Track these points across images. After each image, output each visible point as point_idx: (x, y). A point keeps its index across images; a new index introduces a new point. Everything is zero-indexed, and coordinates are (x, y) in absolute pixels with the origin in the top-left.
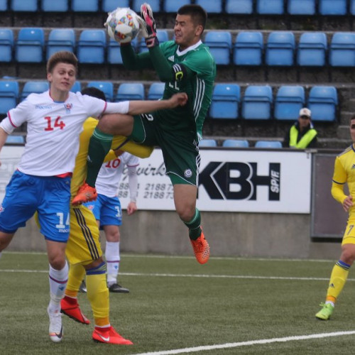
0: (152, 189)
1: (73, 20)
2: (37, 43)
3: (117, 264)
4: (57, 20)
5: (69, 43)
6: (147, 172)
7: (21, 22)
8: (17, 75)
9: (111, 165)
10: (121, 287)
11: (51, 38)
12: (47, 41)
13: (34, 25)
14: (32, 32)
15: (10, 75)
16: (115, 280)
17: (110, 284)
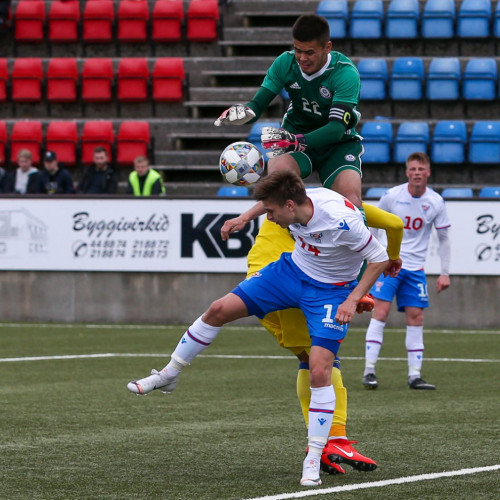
1: (460, 47)
2: (414, 76)
3: (421, 354)
4: (441, 48)
5: (453, 76)
7: (399, 51)
8: (393, 115)
9: (411, 225)
10: (425, 382)
11: (431, 69)
12: (427, 74)
13: (413, 53)
14: (410, 63)
15: (383, 114)
16: (418, 373)
17: (413, 379)
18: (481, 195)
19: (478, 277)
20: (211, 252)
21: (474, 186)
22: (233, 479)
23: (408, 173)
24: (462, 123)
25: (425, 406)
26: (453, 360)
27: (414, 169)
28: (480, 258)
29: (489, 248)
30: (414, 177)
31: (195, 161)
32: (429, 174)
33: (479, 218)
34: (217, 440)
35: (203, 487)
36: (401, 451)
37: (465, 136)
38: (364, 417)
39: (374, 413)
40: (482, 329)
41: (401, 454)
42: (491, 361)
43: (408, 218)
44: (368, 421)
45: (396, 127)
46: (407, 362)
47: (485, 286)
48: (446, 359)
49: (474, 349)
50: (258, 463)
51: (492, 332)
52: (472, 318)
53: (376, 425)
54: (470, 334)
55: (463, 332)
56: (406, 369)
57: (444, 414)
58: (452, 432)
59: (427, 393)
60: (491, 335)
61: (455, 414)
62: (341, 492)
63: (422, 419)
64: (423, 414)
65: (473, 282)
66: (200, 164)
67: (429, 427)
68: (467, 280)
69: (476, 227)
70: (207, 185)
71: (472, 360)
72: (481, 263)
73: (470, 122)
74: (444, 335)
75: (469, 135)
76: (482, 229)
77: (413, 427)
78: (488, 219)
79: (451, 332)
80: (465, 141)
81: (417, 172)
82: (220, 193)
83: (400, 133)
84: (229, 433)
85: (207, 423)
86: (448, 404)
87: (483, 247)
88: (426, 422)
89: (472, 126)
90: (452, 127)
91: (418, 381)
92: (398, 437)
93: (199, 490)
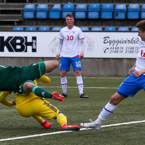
0: (129, 49)
3: (82, 85)
6: (126, 42)
9: (69, 39)
10: (85, 95)
16: (82, 92)
17: (81, 94)
18: (105, 30)
19: (104, 59)
20: (10, 50)
21: (102, 27)
22: (18, 129)
23: (66, 21)
24: (98, 5)
25: (85, 104)
26: (95, 88)
27: (68, 20)
28: (105, 52)
29: (108, 48)
30: (68, 22)
31: (5, 18)
32: (74, 21)
33: (104, 38)
34: (12, 115)
35: (7, 132)
36: (77, 120)
37: (99, 9)
38: (64, 108)
39: (67, 106)
40: (106, 77)
41: (77, 121)
42: (108, 88)
43: (68, 36)
44: (65, 109)
45: (75, 6)
46: (78, 88)
47: (107, 62)
48: (93, 88)
49: (102, 84)
50: (27, 124)
51: (109, 78)
52: (102, 73)
53: (68, 111)
54: (101, 79)
55: (99, 78)
56: (78, 91)
57: (92, 107)
58: (94, 113)
59: (86, 99)
60: (108, 79)
61: (96, 107)
62: (56, 134)
63: (84, 108)
64: (85, 107)
65: (102, 60)
66: (7, 19)
67: (87, 111)
68: (100, 60)
69: (103, 41)
70: (9, 26)
71: (102, 88)
72: (105, 54)
73: (101, 4)
74: (92, 79)
75: (101, 9)
76: (106, 42)
77: (81, 111)
78: (108, 38)
79: (95, 78)
80: (99, 11)
81: (69, 21)
82: (14, 29)
83: (76, 8)
84: (16, 113)
85: (9, 110)
86: (93, 103)
87: (106, 48)
88: (85, 110)
89: (102, 5)
90: (95, 6)
91: (82, 95)
92: (76, 115)
93: (6, 133)
